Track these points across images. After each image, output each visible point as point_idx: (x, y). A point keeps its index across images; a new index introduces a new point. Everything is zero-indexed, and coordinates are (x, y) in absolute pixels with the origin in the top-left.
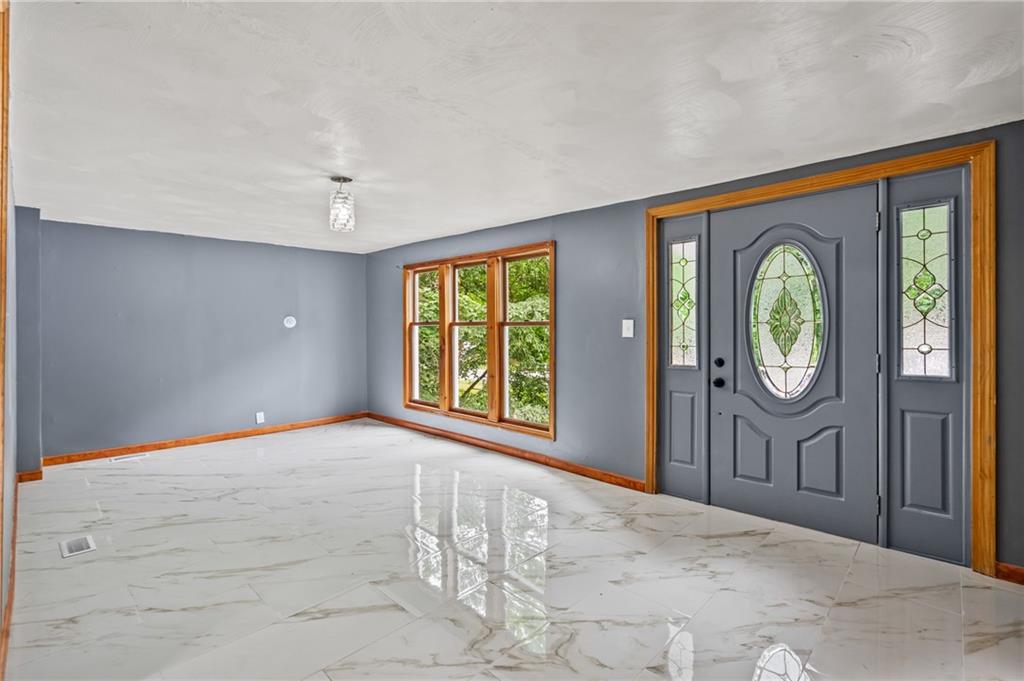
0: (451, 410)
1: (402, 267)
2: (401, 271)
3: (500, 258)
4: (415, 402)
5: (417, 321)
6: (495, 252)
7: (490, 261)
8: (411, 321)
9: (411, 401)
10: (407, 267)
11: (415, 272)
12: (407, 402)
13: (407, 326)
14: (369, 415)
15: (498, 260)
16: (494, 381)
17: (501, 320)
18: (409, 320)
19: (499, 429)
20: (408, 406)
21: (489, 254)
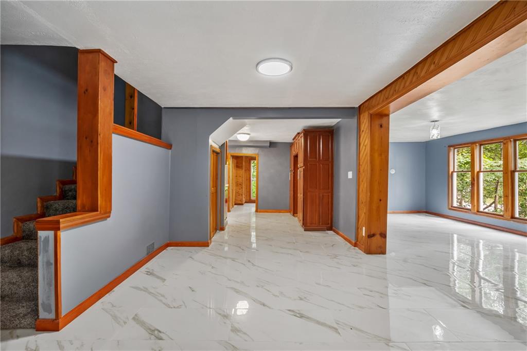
0: (478, 211)
1: (447, 146)
2: (447, 148)
3: (512, 140)
4: (454, 207)
5: (456, 170)
6: (509, 137)
7: (505, 141)
8: (452, 170)
9: (452, 207)
10: (450, 146)
11: (455, 148)
12: (450, 207)
13: (450, 173)
14: (427, 212)
15: (511, 141)
16: (508, 199)
17: (513, 169)
18: (451, 170)
19: (512, 222)
20: (450, 209)
21: (504, 138)
